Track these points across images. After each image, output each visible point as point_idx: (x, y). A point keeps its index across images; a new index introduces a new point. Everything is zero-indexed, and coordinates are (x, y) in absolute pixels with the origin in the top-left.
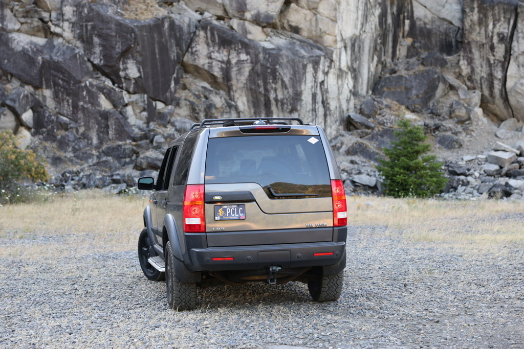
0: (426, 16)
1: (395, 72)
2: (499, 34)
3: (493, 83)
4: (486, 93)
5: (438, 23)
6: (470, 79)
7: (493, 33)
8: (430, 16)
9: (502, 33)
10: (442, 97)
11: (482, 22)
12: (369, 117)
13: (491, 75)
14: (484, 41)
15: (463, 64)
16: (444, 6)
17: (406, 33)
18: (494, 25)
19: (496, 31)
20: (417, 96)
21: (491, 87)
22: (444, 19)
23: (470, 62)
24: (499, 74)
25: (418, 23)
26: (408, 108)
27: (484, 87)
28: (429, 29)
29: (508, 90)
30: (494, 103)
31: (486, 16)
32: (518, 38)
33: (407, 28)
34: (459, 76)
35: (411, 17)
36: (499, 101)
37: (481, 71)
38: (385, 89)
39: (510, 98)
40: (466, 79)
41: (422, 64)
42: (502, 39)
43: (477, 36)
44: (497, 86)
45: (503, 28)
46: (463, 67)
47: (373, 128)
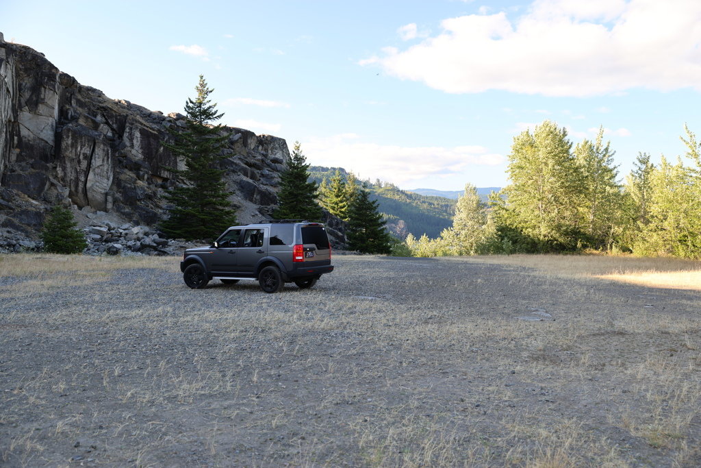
0: (29, 136)
1: (14, 171)
2: (84, 154)
3: (78, 184)
4: (73, 189)
5: (38, 141)
6: (63, 179)
7: (80, 153)
8: (32, 136)
9: (86, 154)
10: (47, 190)
11: (74, 145)
12: (8, 201)
13: (77, 179)
14: (74, 157)
15: (59, 170)
16: (42, 131)
17: (15, 146)
18: (81, 148)
19: (82, 152)
20: (34, 189)
21: (77, 186)
22: (42, 140)
23: (64, 169)
24: (83, 179)
25: (24, 139)
26: (29, 196)
27: (72, 185)
28: (31, 145)
29: (87, 188)
30: (77, 196)
31: (76, 142)
32: (95, 158)
33: (16, 142)
34: (56, 177)
35: (19, 135)
36: (81, 195)
37: (71, 176)
38: (11, 183)
39: (88, 194)
40: (60, 180)
41: (33, 167)
42: (85, 157)
43: (70, 153)
44: (81, 186)
45: (87, 150)
46: (59, 172)
47: (13, 209)
